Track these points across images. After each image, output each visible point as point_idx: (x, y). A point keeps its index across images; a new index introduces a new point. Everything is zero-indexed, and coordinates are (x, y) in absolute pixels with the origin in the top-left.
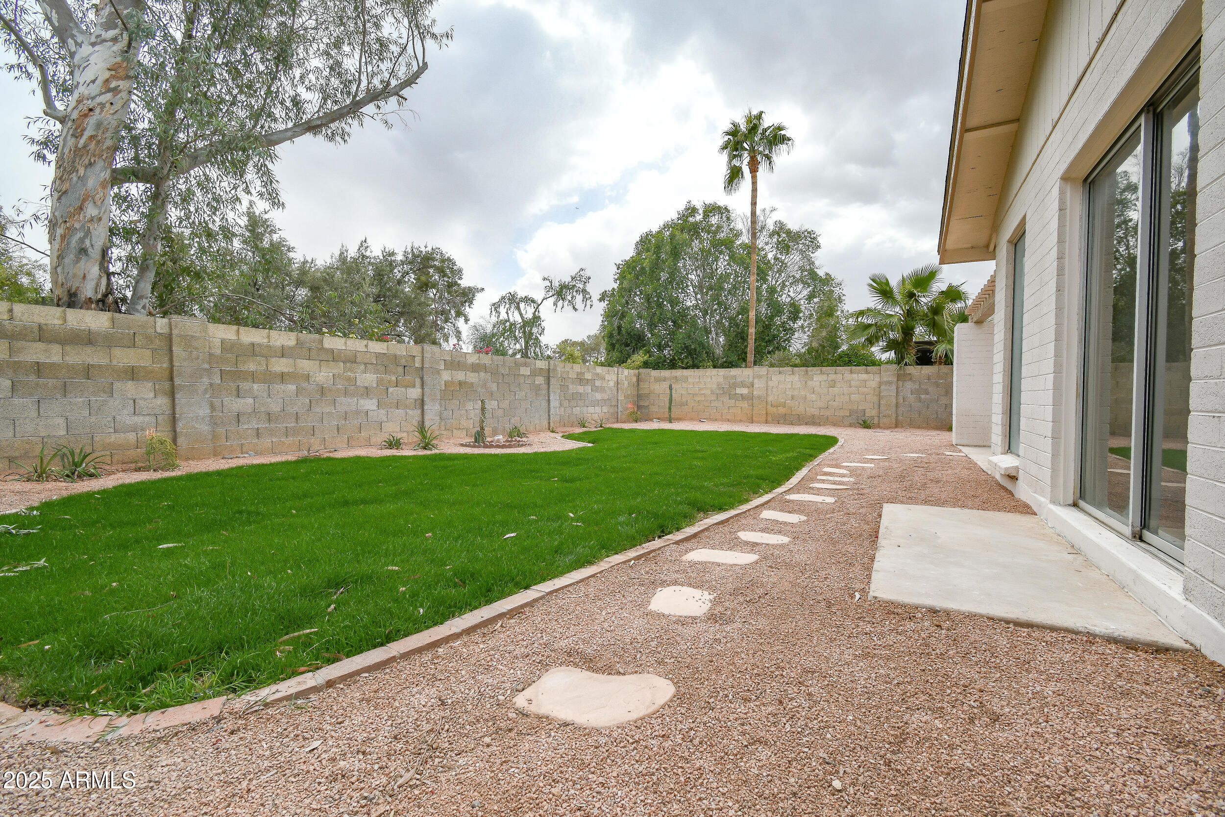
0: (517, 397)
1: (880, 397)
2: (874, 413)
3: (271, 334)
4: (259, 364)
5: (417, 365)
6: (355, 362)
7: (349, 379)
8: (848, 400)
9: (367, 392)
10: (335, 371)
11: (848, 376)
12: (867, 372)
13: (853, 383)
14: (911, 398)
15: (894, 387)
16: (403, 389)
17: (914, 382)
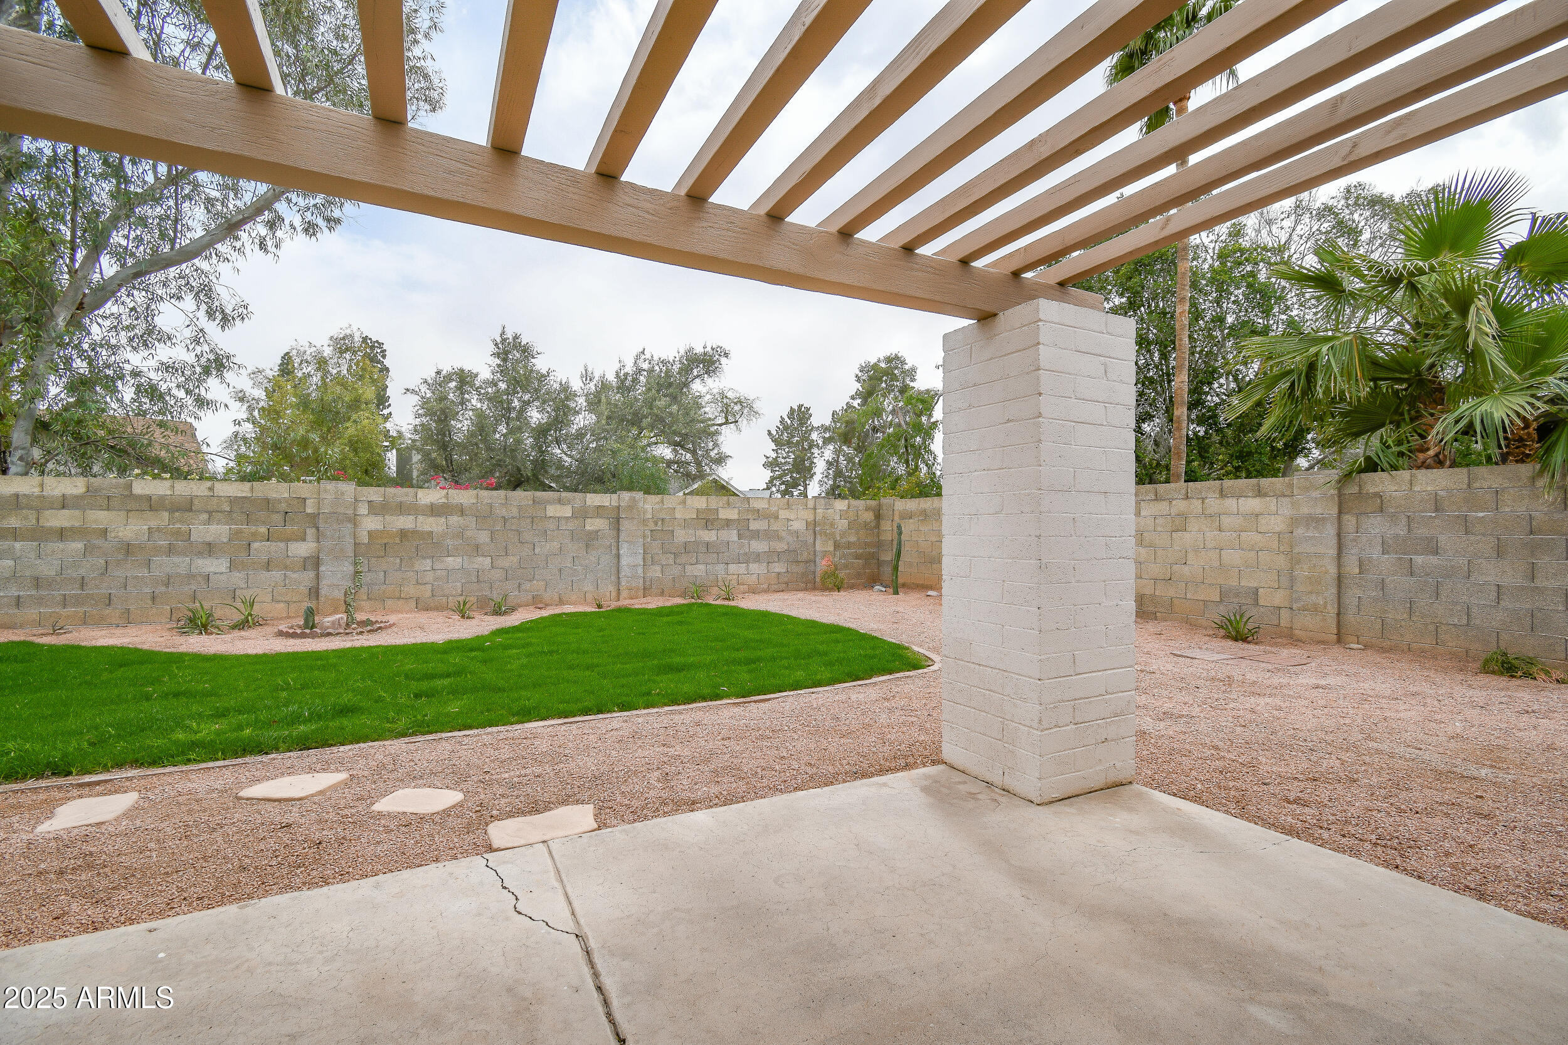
0: (537, 551)
1: (1295, 560)
2: (1279, 598)
3: (45, 481)
4: (26, 518)
5: (309, 510)
6: (191, 510)
7: (177, 533)
8: (1216, 564)
9: (210, 549)
10: (153, 524)
11: (1214, 504)
12: (1260, 493)
13: (1226, 521)
14: (1385, 563)
15: (1331, 530)
16: (282, 545)
17: (1393, 517)
